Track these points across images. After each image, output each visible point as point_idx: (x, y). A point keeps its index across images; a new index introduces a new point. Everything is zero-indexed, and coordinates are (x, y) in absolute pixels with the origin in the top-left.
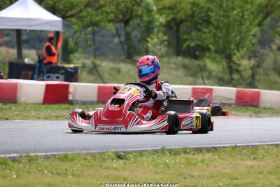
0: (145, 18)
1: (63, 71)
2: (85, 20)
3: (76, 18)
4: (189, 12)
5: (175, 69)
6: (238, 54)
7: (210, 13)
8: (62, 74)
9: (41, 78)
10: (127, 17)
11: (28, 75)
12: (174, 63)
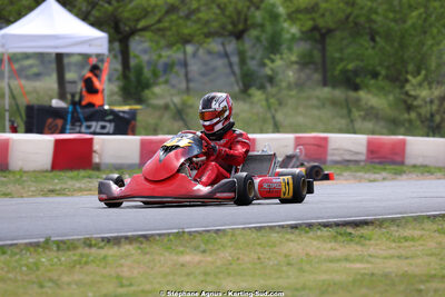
0: (269, 28)
1: (111, 117)
2: (169, 33)
3: (152, 31)
4: (341, 16)
5: (318, 108)
6: (414, 81)
7: (374, 17)
8: (110, 121)
9: (78, 129)
10: (241, 27)
11: (56, 125)
12: (318, 98)
